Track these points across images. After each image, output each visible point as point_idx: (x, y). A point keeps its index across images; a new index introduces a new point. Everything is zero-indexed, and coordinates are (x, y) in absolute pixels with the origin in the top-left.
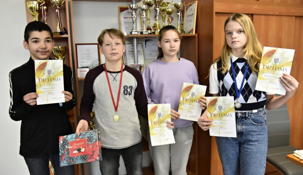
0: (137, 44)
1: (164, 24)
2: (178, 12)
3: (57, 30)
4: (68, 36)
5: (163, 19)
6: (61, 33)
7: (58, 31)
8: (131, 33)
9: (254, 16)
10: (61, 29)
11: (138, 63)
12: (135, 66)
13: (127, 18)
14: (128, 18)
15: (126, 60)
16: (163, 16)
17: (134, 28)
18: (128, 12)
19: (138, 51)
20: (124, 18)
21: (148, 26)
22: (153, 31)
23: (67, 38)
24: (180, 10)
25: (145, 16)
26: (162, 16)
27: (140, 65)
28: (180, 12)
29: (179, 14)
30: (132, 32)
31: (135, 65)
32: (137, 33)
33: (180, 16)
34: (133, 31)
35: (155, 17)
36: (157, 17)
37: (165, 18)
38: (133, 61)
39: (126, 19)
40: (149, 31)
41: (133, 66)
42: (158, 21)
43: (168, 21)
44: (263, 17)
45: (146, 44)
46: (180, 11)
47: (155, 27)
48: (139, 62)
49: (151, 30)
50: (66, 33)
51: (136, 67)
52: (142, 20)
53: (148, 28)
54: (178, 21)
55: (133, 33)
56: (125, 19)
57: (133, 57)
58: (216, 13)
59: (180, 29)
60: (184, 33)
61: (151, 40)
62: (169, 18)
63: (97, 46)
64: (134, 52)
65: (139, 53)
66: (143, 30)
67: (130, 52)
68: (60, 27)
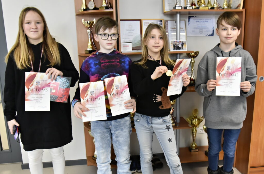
0: (180, 20)
3: (102, 5)
4: (114, 10)
6: (107, 8)
7: (104, 6)
8: (175, 8)
10: (106, 4)
11: (180, 40)
12: (177, 43)
17: (178, 3)
19: (180, 28)
21: (193, 1)
22: (197, 6)
23: (112, 13)
27: (182, 42)
30: (175, 6)
31: (177, 42)
32: (180, 8)
34: (176, 6)
38: (176, 38)
40: (193, 6)
41: (175, 42)
45: (189, 21)
47: (200, 2)
49: (195, 5)
50: (112, 7)
51: (178, 44)
53: (192, 3)
55: (177, 8)
59: (226, 5)
60: (231, 9)
61: (195, 17)
63: (139, 22)
64: (177, 28)
65: (181, 30)
66: (187, 5)
67: (172, 29)
68: (106, 2)
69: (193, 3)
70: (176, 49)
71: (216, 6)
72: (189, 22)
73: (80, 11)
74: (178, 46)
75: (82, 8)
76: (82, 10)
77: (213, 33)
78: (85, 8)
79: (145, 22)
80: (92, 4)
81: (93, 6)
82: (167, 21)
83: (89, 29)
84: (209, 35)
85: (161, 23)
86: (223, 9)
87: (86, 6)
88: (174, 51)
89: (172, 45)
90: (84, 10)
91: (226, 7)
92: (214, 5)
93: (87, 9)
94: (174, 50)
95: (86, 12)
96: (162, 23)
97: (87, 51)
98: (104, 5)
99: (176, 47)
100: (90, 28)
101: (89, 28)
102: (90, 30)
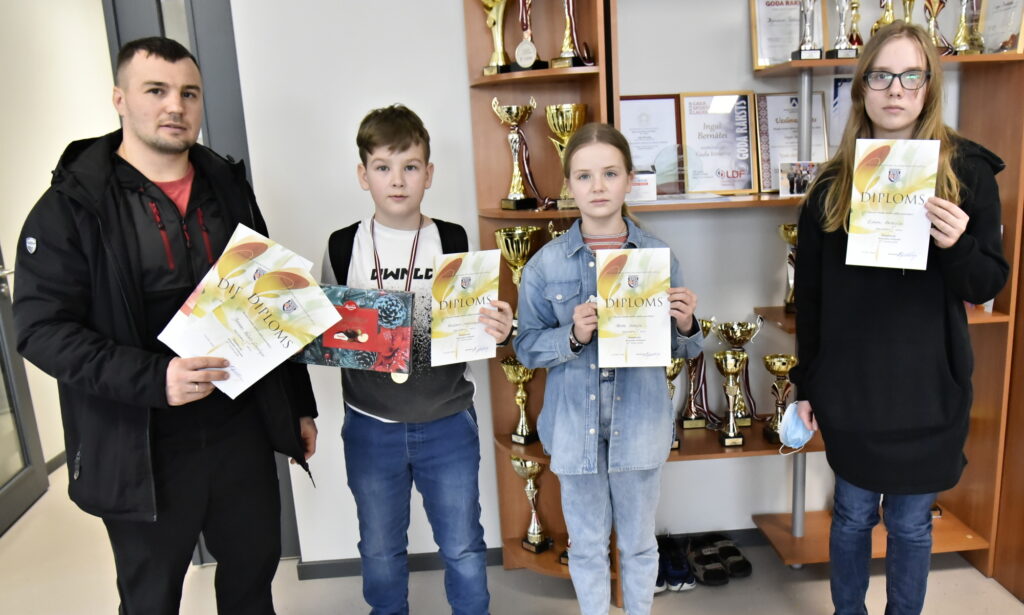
0: (811, 93)
3: (561, 52)
4: (600, 69)
6: (576, 61)
7: (566, 56)
8: (797, 55)
10: (574, 48)
11: (810, 160)
12: (801, 169)
13: (776, 4)
14: (782, 4)
15: (768, 151)
17: (808, 38)
19: (811, 120)
20: (767, 5)
21: (854, 30)
23: (594, 77)
27: (818, 164)
30: (800, 51)
31: (800, 166)
32: (816, 55)
34: (803, 48)
38: (796, 152)
40: (856, 48)
41: (795, 168)
42: (891, 11)
43: (926, 8)
45: (836, 95)
48: (813, 158)
49: (860, 42)
50: (593, 60)
51: (804, 172)
52: (837, 8)
53: (852, 36)
54: (961, 5)
55: (804, 55)
56: (771, 8)
57: (796, 140)
59: (965, 39)
60: (981, 52)
63: (672, 102)
64: (798, 121)
65: (814, 124)
66: (836, 44)
67: (782, 122)
68: (573, 42)
69: (855, 37)
70: (799, 191)
72: (837, 99)
73: (487, 73)
74: (805, 178)
75: (494, 64)
76: (495, 71)
78: (501, 63)
79: (690, 103)
80: (527, 51)
81: (530, 58)
82: (762, 97)
83: (514, 129)
85: (743, 105)
86: (956, 53)
87: (506, 55)
88: (792, 199)
89: (785, 176)
90: (503, 70)
91: (962, 46)
93: (509, 66)
94: (792, 192)
95: (505, 77)
96: (747, 105)
97: (507, 200)
98: (568, 52)
99: (798, 182)
100: (517, 126)
101: (517, 129)
102: (518, 133)
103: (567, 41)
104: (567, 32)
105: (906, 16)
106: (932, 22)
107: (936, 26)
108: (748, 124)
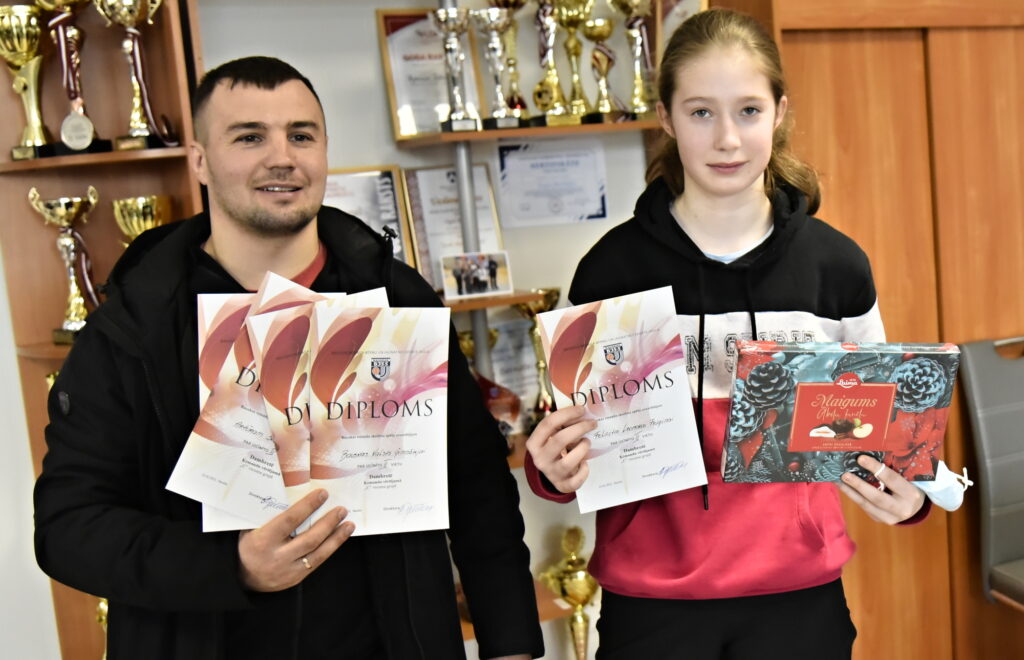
0: (471, 165)
1: (576, 78)
2: (631, 27)
3: (129, 128)
5: (569, 59)
6: (153, 141)
7: (138, 133)
8: (447, 125)
9: (933, 37)
10: (148, 123)
11: (478, 249)
12: (469, 262)
13: (416, 58)
14: (422, 58)
15: (425, 241)
16: (572, 44)
17: (459, 105)
18: (420, 34)
19: (475, 199)
20: (407, 58)
21: (511, 90)
22: (534, 111)
23: (180, 161)
24: (637, 18)
25: (499, 53)
26: (566, 46)
27: (490, 256)
28: (640, 26)
29: (635, 33)
30: (451, 121)
31: (466, 259)
32: (470, 125)
33: (642, 45)
34: (454, 117)
35: (543, 55)
36: (550, 53)
37: (577, 54)
38: (460, 240)
39: (415, 62)
40: (517, 112)
41: (461, 263)
42: (554, 71)
43: (594, 66)
44: (965, 38)
45: (503, 166)
46: (639, 22)
47: (544, 95)
48: (482, 246)
49: (523, 106)
50: (177, 139)
51: (474, 267)
52: (491, 69)
53: (512, 98)
54: (634, 62)
55: (456, 126)
56: (410, 63)
57: (457, 225)
58: (785, 32)
59: (643, 99)
61: (526, 147)
62: (598, 55)
64: (459, 200)
65: (478, 204)
66: (494, 110)
67: (439, 202)
68: (145, 115)
69: (516, 99)
70: (470, 291)
71: (605, 108)
72: (506, 171)
73: (17, 154)
74: (475, 274)
75: (29, 144)
76: (30, 154)
77: (604, 208)
78: (39, 142)
80: (78, 128)
81: (85, 137)
82: (411, 174)
83: (66, 231)
84: (591, 217)
85: (386, 183)
86: (632, 115)
87: (45, 130)
88: (461, 301)
89: (450, 273)
90: (41, 152)
91: (641, 107)
92: (598, 105)
93: (53, 147)
94: (460, 292)
95: (46, 162)
96: (392, 184)
97: (61, 331)
98: (139, 127)
99: (467, 279)
100: (70, 227)
101: (70, 231)
102: (73, 236)
103: (136, 116)
104: (137, 102)
105: (573, 73)
106: (603, 82)
107: (608, 87)
108: (396, 208)
